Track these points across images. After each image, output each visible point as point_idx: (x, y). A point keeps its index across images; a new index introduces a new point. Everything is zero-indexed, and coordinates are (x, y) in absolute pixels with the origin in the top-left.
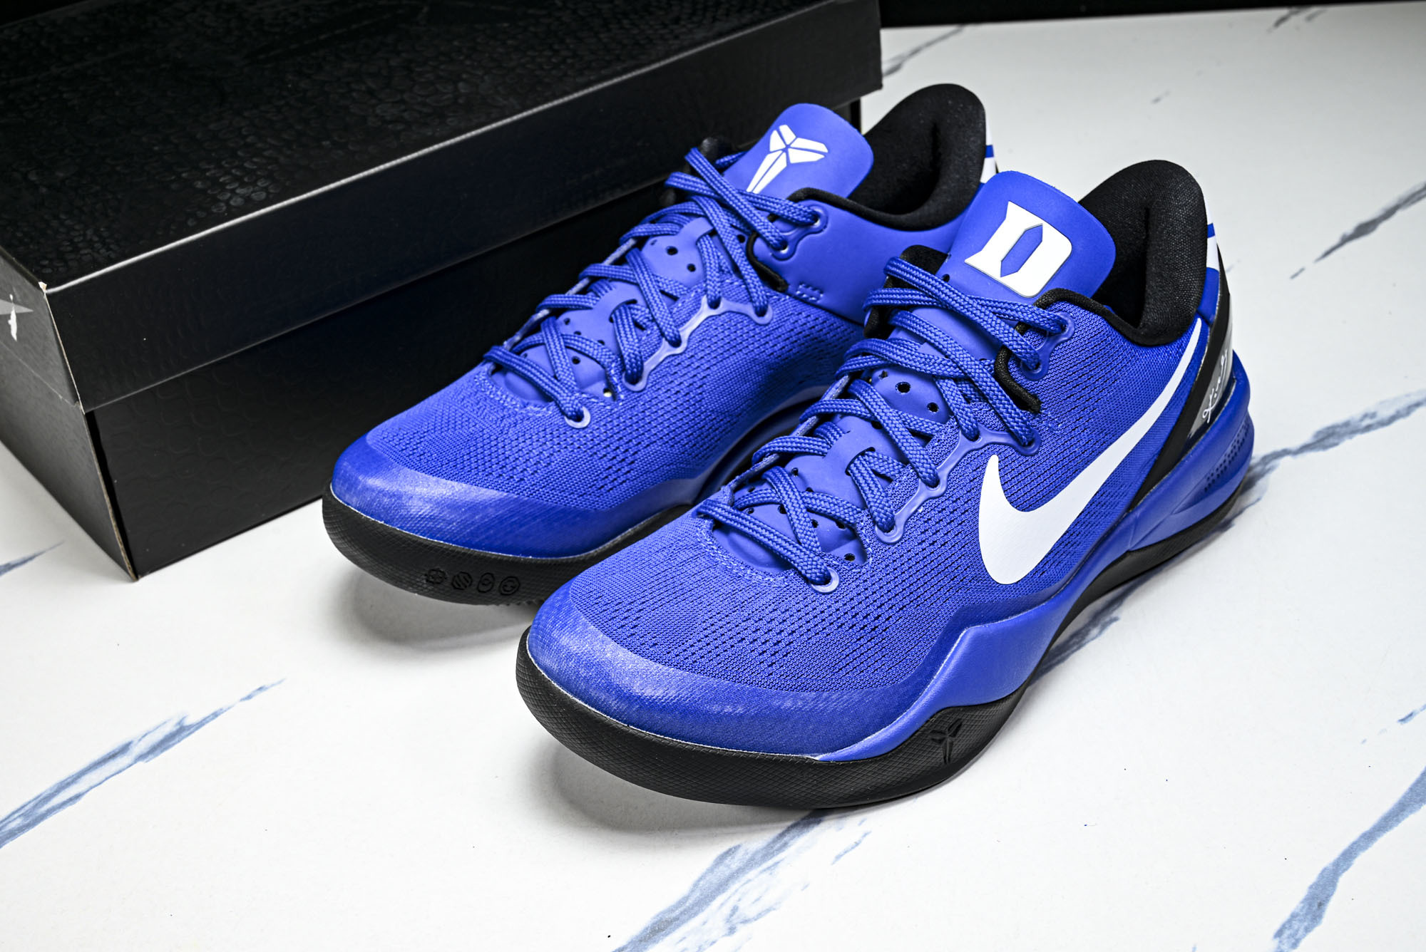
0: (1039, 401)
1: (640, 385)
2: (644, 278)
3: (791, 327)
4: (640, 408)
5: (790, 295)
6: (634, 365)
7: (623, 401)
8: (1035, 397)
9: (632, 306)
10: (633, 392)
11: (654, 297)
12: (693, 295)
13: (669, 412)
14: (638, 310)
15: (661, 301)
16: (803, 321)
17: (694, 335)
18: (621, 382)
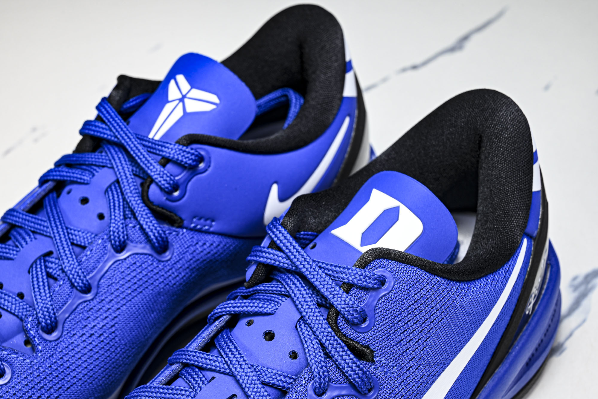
0: (372, 350)
1: (55, 335)
2: (58, 232)
3: (190, 257)
4: (58, 355)
5: (186, 228)
6: (47, 317)
7: (41, 351)
8: (368, 347)
9: (47, 258)
10: (50, 341)
11: (65, 251)
12: (100, 241)
13: (86, 354)
14: (52, 263)
15: (71, 254)
16: (200, 249)
17: (102, 281)
18: (38, 334)
